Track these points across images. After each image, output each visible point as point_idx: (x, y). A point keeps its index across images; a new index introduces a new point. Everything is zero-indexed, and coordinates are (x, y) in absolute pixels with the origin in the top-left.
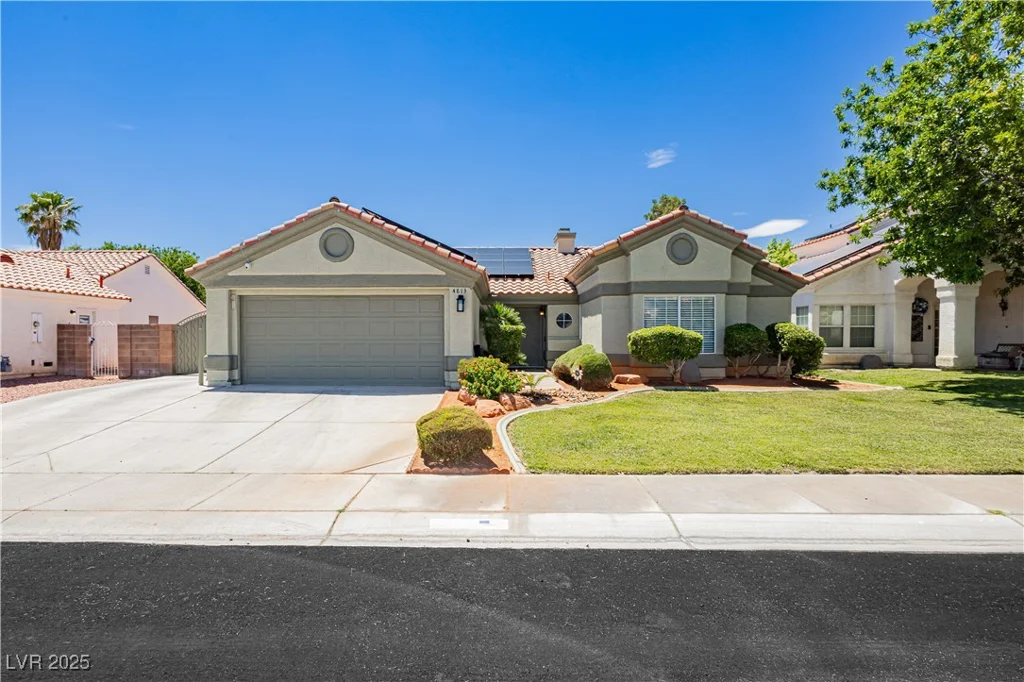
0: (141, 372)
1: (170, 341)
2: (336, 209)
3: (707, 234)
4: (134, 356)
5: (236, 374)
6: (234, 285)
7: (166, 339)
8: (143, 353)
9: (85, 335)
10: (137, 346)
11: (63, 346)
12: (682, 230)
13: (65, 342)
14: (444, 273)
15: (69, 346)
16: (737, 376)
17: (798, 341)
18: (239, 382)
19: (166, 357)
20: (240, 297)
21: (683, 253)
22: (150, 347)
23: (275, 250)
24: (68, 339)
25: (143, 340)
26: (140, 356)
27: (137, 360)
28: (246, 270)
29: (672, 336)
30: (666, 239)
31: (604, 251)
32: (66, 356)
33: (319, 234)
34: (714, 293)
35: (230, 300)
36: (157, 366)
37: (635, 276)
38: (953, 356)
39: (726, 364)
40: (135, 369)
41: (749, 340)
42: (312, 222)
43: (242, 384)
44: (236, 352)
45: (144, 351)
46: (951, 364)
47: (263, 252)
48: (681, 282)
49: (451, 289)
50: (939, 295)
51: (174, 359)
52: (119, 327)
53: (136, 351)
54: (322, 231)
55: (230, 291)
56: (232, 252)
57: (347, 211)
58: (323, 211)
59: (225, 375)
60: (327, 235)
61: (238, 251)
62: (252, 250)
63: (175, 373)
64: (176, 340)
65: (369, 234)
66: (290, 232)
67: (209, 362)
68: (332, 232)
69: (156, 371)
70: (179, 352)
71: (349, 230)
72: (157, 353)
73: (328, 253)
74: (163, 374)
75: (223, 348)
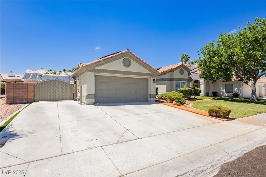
0: (18, 101)
1: (33, 90)
3: (185, 69)
4: (15, 95)
7: (30, 89)
8: (19, 94)
10: (16, 91)
14: (151, 73)
19: (30, 95)
21: (182, 73)
22: (23, 92)
25: (19, 89)
26: (17, 95)
27: (16, 97)
30: (179, 69)
33: (123, 59)
34: (186, 81)
36: (27, 99)
37: (175, 77)
38: (203, 94)
40: (15, 100)
44: (95, 93)
45: (21, 93)
46: (203, 95)
49: (152, 77)
50: (200, 83)
51: (34, 96)
52: (7, 84)
53: (16, 93)
54: (124, 58)
55: (94, 73)
56: (99, 61)
57: (132, 54)
58: (126, 53)
59: (93, 101)
60: (125, 60)
61: (101, 61)
62: (105, 61)
63: (34, 102)
64: (34, 89)
65: (135, 61)
66: (116, 57)
67: (88, 97)
68: (126, 59)
69: (25, 101)
70: (36, 94)
71: (131, 59)
72: (26, 94)
73: (125, 65)
74: (29, 102)
75: (93, 92)
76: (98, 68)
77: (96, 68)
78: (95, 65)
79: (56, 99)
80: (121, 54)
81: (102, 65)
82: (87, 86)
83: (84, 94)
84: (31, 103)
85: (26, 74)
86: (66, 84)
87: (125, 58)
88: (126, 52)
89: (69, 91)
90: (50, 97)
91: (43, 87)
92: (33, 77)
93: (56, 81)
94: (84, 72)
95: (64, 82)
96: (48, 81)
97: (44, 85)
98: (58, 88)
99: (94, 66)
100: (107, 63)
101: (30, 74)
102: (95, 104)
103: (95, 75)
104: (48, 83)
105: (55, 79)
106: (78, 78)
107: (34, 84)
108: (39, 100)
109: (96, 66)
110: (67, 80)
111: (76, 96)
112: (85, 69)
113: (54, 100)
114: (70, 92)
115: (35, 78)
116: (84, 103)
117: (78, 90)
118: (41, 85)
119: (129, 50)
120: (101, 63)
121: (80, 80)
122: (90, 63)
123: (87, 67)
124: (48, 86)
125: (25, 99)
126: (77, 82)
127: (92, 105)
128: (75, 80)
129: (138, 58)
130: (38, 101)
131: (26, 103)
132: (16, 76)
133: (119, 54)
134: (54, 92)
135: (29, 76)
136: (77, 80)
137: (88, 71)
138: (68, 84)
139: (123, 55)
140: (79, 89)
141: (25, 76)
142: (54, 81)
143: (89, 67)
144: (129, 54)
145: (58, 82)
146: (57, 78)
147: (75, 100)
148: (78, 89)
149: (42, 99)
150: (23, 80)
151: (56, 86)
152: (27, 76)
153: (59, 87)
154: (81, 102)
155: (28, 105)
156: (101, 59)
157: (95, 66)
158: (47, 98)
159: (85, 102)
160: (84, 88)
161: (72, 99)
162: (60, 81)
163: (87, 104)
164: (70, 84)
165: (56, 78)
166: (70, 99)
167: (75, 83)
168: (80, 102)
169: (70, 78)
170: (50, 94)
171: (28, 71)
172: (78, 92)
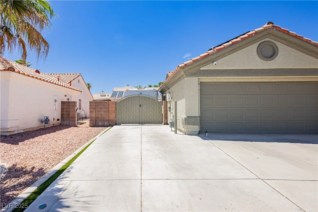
0: (100, 124)
1: (114, 109)
4: (97, 116)
7: (112, 108)
9: (75, 106)
10: (98, 111)
11: (64, 111)
13: (65, 110)
15: (66, 111)
19: (112, 116)
22: (104, 112)
24: (67, 108)
25: (101, 108)
26: (100, 116)
27: (98, 118)
32: (65, 116)
33: (257, 44)
36: (108, 121)
40: (97, 122)
45: (102, 114)
51: (116, 117)
52: (90, 102)
53: (98, 114)
54: (260, 42)
55: (199, 79)
56: (208, 55)
57: (280, 30)
58: (265, 29)
59: (197, 128)
60: (262, 45)
61: (213, 54)
62: (220, 53)
63: (116, 124)
64: (116, 109)
65: (289, 43)
66: (244, 42)
67: (189, 120)
68: (265, 43)
69: (107, 123)
70: (118, 114)
71: (277, 43)
72: (108, 115)
73: (263, 56)
74: (110, 124)
75: (196, 112)
76: (207, 69)
77: (201, 69)
78: (200, 62)
79: (140, 122)
80: (254, 33)
81: (214, 61)
82: (186, 101)
83: (182, 115)
84: (112, 126)
85: (114, 92)
86: (152, 100)
87: (263, 41)
88: (266, 27)
89: (156, 111)
90: (133, 118)
91: (126, 106)
92: (120, 95)
93: (140, 97)
94: (179, 79)
95: (150, 98)
96: (131, 97)
97: (127, 102)
98: (142, 107)
99: (197, 66)
100: (223, 56)
101: (117, 92)
102: (199, 133)
103: (200, 82)
104: (131, 100)
105: (139, 95)
106: (168, 90)
107: (116, 102)
108: (121, 122)
109: (203, 64)
110: (153, 95)
111: (166, 118)
112: (182, 73)
113: (138, 122)
114: (157, 113)
115: (121, 96)
116: (181, 131)
117: (168, 109)
118: (122, 103)
119: (273, 24)
120: (212, 57)
121: (172, 94)
122: (191, 61)
123: (187, 68)
124: (131, 104)
125: (107, 120)
126: (168, 97)
127: (197, 137)
128: (164, 95)
129: (296, 37)
130: (119, 124)
131: (107, 126)
132: (107, 95)
133: (249, 35)
134: (138, 112)
135: (116, 95)
136: (167, 94)
137: (187, 76)
138: (155, 100)
139: (259, 36)
140: (170, 108)
141: (113, 94)
142: (138, 97)
143: (189, 67)
144: (274, 31)
145: (142, 97)
146: (142, 93)
147: (164, 124)
148: (168, 107)
149: (125, 122)
150: (111, 99)
151: (140, 104)
152: (114, 94)
153: (144, 105)
154: (176, 129)
155: (110, 129)
156: (212, 51)
157: (200, 65)
158: (129, 120)
159: (183, 129)
160: (182, 105)
161: (160, 123)
162: (145, 97)
163: (187, 133)
164: (157, 101)
165: (140, 93)
166: (157, 122)
167: (164, 98)
168: (173, 129)
169: (157, 91)
170: (133, 114)
171: (115, 90)
172: (168, 111)
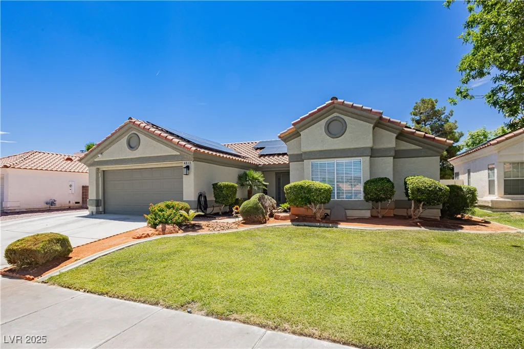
2: (131, 124)
3: (353, 115)
5: (101, 209)
6: (99, 165)
11: (84, 195)
12: (335, 114)
13: (84, 193)
14: (179, 153)
16: (380, 217)
17: (419, 190)
18: (103, 213)
20: (104, 171)
21: (335, 129)
23: (110, 147)
28: (100, 158)
29: (302, 187)
30: (323, 122)
31: (287, 133)
33: (127, 137)
34: (360, 156)
35: (97, 173)
37: (305, 149)
39: (371, 208)
41: (376, 189)
42: (122, 131)
43: (104, 213)
44: (100, 197)
47: (105, 148)
48: (335, 150)
49: (183, 162)
57: (134, 124)
58: (125, 125)
65: (146, 135)
73: (130, 147)
77: (95, 160)
80: (118, 129)
87: (130, 134)
133: (115, 131)
